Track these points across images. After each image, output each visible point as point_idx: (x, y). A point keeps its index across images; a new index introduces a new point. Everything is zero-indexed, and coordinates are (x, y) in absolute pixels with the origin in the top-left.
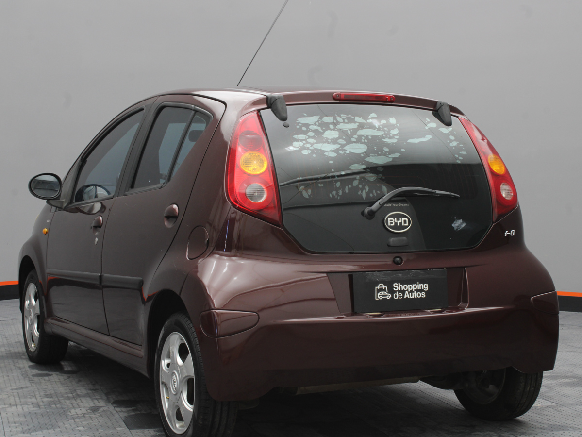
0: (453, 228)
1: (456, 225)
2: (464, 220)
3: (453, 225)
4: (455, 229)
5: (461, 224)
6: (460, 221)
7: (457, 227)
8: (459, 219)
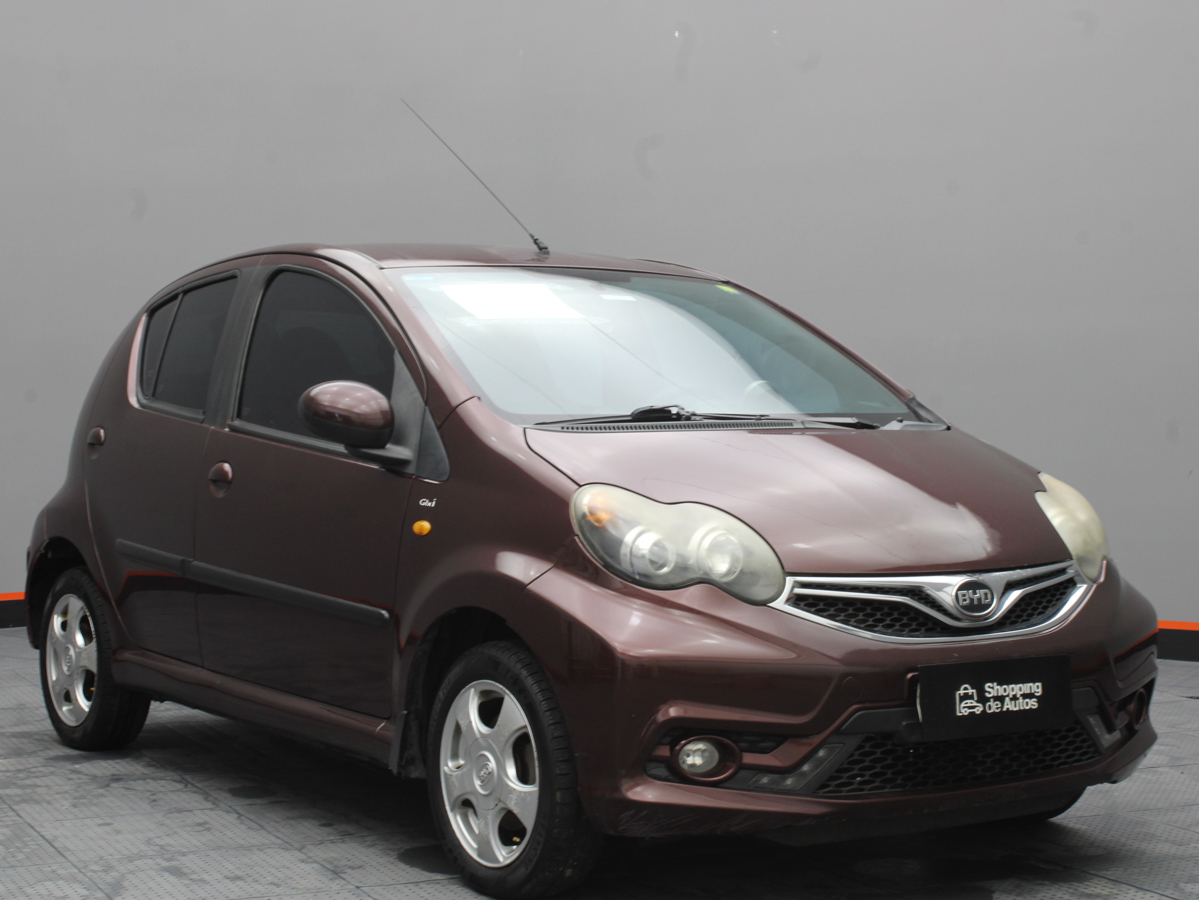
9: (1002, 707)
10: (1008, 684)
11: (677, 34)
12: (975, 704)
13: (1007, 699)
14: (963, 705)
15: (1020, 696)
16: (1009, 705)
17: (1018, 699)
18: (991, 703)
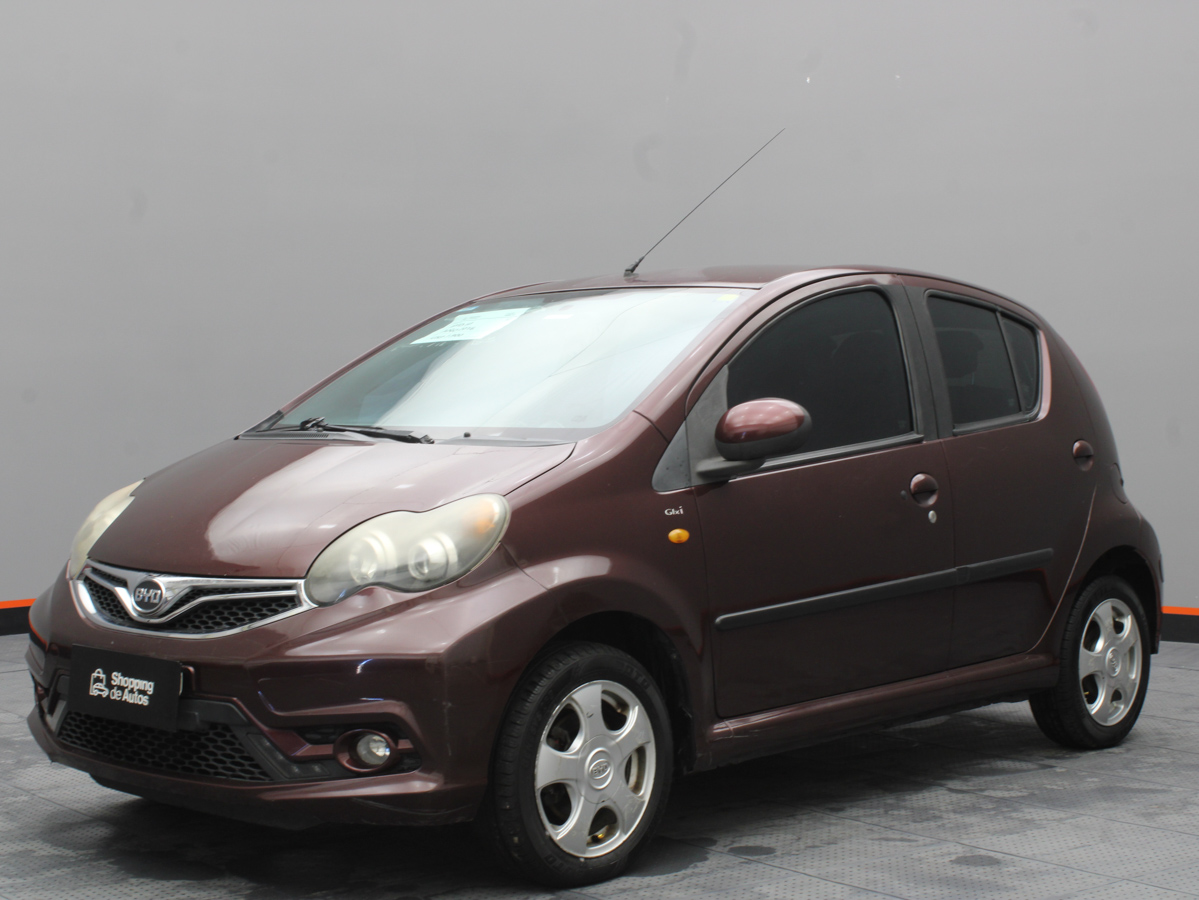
9: (122, 696)
10: (130, 677)
11: (808, 80)
12: (103, 688)
13: (126, 690)
14: (95, 686)
15: (136, 691)
16: (128, 697)
17: (134, 693)
18: (114, 690)
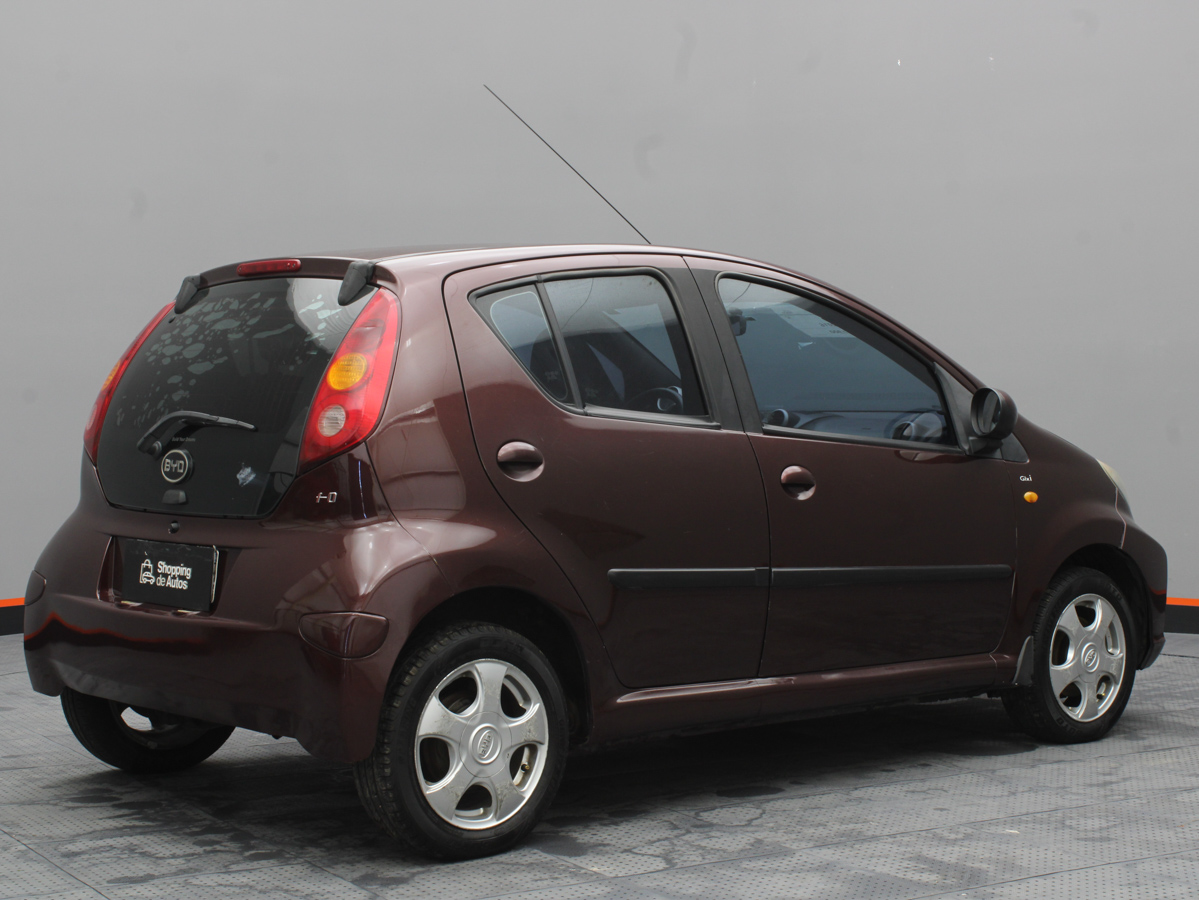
0: (238, 480)
1: (243, 476)
2: (254, 470)
3: (238, 476)
4: (241, 482)
5: (249, 475)
6: (249, 470)
7: (243, 479)
8: (247, 467)
